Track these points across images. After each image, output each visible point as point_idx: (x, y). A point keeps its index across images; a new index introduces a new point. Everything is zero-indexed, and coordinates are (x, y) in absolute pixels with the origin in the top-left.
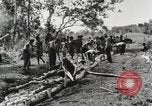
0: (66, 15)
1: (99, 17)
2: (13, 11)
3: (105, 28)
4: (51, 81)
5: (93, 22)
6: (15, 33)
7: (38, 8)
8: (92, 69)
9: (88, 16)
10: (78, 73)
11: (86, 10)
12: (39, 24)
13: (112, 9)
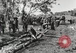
0: (32, 6)
1: (49, 8)
2: (5, 4)
3: (51, 13)
4: (24, 39)
5: (46, 10)
6: (6, 16)
7: (18, 3)
8: (45, 34)
9: (43, 7)
10: (38, 35)
11: (42, 4)
12: (19, 11)
13: (55, 3)
